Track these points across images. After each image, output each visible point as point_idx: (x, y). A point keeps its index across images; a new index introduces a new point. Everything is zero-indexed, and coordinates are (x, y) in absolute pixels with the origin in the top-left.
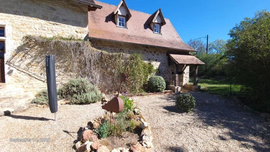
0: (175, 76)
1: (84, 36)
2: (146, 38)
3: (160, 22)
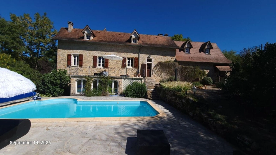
0: (219, 78)
1: (174, 60)
2: (201, 58)
3: (209, 48)
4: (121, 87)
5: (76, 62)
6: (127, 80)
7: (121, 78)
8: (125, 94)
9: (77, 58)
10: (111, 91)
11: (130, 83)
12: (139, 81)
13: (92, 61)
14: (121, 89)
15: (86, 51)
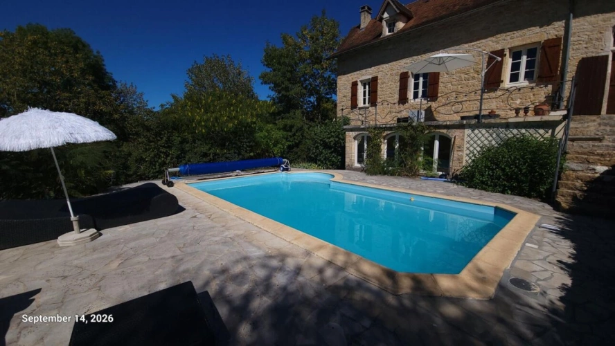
4: (460, 153)
5: (367, 97)
6: (484, 131)
7: (461, 126)
8: (467, 179)
9: (369, 88)
10: (431, 163)
11: (493, 142)
12: (542, 131)
13: (396, 87)
14: (460, 160)
15: (384, 66)
